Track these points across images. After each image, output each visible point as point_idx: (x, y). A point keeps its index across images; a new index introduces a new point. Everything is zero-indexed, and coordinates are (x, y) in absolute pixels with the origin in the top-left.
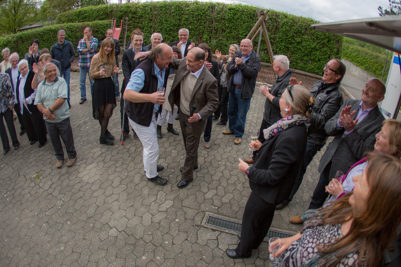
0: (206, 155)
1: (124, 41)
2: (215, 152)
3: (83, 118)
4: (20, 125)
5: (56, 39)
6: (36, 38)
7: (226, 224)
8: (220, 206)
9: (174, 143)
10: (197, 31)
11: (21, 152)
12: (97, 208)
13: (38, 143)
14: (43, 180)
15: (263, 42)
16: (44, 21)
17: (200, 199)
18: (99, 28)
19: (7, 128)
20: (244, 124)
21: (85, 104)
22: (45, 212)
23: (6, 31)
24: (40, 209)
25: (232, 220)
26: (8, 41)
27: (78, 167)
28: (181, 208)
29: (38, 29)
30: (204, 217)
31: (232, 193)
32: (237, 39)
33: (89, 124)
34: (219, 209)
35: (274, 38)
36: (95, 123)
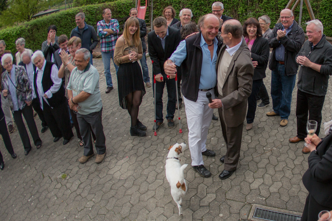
0: (249, 140)
1: (150, 20)
2: (259, 137)
3: (111, 108)
4: (41, 121)
5: (74, 24)
6: (52, 24)
7: (276, 217)
8: (267, 196)
9: (214, 130)
10: (231, 4)
11: (44, 151)
12: (132, 207)
13: (62, 139)
14: (70, 180)
15: (305, 11)
16: (60, 5)
17: (246, 190)
18: (121, 8)
19: (26, 126)
20: (290, 104)
21: (111, 92)
22: (74, 216)
23: (18, 19)
24: (68, 213)
25: (282, 211)
26: (22, 30)
27: (108, 163)
28: (224, 202)
29: (54, 14)
30: (251, 209)
31: (281, 181)
32: (275, 9)
33: (118, 114)
34: (266, 200)
35: (316, 6)
36: (124, 113)
